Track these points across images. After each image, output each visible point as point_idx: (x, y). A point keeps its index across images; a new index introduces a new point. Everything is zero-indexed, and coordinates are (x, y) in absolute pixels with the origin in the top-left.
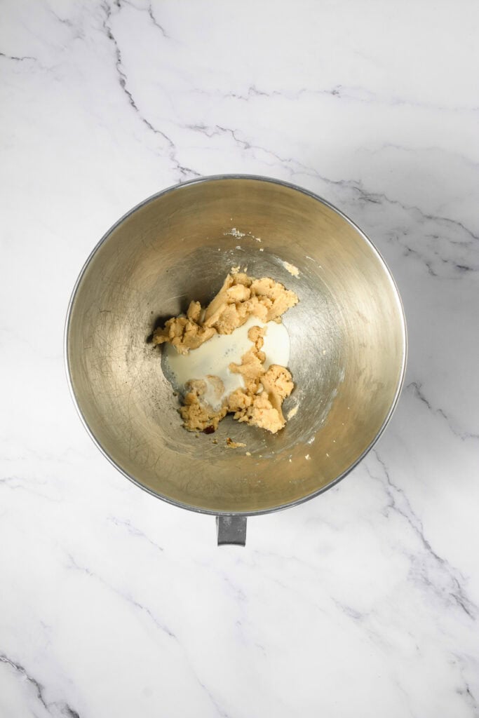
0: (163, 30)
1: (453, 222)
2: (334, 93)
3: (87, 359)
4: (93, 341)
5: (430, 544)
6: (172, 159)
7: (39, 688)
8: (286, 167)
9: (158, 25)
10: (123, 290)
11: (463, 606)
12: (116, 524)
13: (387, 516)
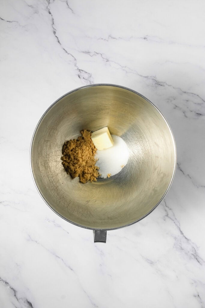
0: (72, 10)
1: (195, 94)
2: (145, 39)
3: (39, 161)
4: (42, 153)
5: (183, 232)
6: (75, 65)
7: (15, 292)
8: (124, 70)
9: (70, 8)
10: (55, 131)
11: (197, 259)
12: (49, 222)
13: (165, 220)
